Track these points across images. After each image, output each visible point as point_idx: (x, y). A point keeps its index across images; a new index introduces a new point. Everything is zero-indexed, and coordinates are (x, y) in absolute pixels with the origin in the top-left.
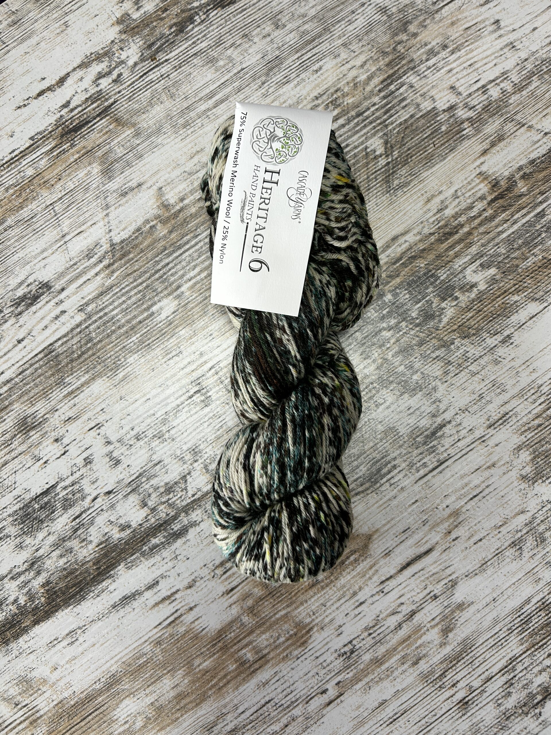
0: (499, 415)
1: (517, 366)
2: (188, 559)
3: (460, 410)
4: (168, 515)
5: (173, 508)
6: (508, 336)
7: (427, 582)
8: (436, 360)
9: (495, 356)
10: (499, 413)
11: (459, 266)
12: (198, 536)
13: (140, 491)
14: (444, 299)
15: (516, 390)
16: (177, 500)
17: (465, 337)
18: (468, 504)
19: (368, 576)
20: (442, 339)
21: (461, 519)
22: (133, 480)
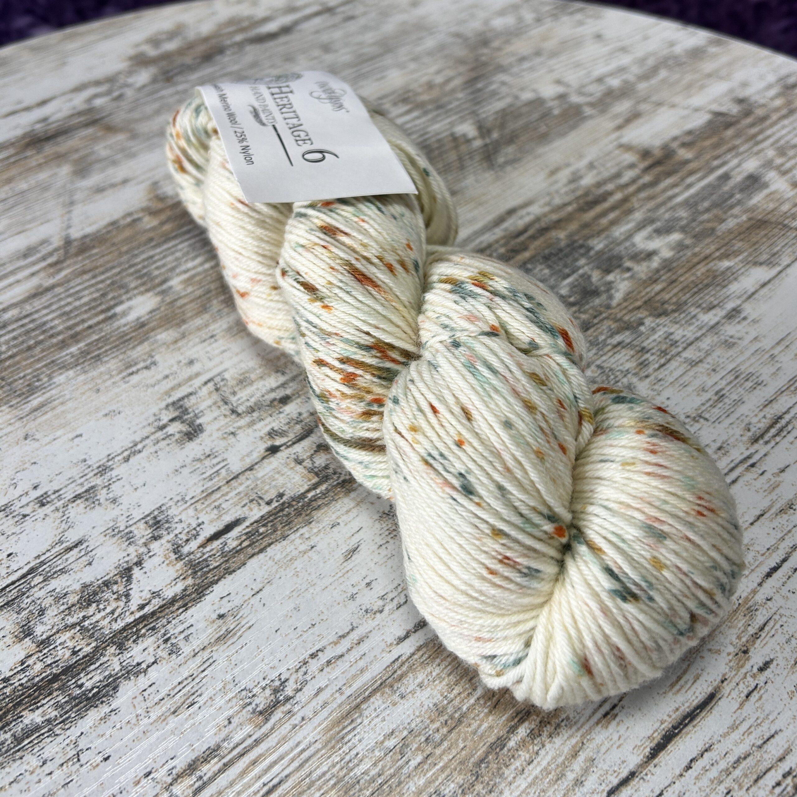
0: (764, 420)
1: (767, 348)
2: (106, 759)
3: (688, 417)
4: (74, 653)
5: (92, 636)
6: (734, 310)
7: (728, 783)
8: (619, 348)
9: (723, 337)
10: (764, 417)
11: (621, 234)
12: (141, 698)
13: (23, 606)
14: (608, 271)
15: (781, 382)
16: (104, 618)
17: (659, 315)
18: (765, 585)
19: (571, 776)
20: (620, 320)
21: (760, 620)
22: (13, 583)
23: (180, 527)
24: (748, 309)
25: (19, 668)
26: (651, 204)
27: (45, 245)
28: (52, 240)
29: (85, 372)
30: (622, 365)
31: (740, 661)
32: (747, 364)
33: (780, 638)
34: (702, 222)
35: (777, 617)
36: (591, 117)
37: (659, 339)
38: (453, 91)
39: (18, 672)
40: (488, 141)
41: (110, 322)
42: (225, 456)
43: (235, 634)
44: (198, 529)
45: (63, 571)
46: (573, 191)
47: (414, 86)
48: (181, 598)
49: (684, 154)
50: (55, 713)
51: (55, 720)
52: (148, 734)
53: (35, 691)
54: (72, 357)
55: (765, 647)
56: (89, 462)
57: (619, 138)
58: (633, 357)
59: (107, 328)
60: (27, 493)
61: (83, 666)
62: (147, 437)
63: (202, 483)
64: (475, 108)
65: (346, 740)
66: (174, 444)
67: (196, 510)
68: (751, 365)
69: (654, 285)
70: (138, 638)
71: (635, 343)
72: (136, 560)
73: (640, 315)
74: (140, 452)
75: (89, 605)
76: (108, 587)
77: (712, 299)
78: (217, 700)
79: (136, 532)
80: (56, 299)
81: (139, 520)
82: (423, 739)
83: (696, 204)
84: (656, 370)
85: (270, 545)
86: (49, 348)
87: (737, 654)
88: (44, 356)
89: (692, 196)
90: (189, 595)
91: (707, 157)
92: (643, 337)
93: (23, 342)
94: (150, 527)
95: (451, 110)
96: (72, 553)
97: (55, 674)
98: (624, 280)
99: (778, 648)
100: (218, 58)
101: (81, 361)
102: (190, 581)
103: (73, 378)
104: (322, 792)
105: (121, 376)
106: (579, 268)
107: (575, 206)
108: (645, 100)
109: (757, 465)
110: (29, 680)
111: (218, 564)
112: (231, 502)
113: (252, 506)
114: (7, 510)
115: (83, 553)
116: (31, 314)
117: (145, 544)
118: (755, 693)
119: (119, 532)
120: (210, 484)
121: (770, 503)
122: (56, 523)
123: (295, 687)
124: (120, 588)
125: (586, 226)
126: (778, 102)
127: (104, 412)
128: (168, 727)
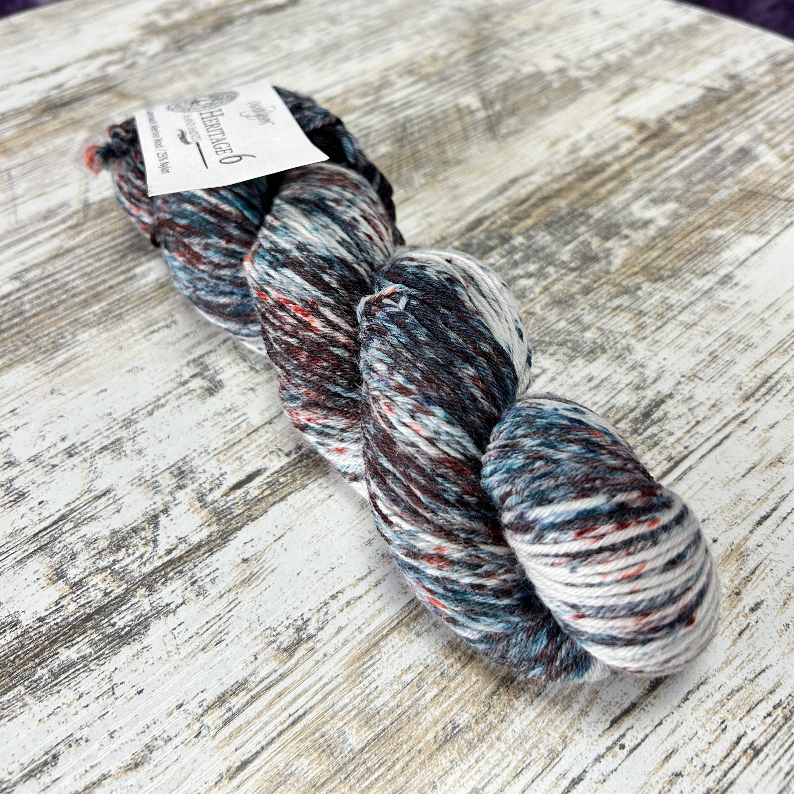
23: (203, 477)
24: (740, 275)
25: (54, 608)
26: (648, 175)
27: (64, 208)
28: (71, 203)
29: (108, 330)
30: (620, 327)
31: (732, 602)
32: (739, 327)
33: (770, 581)
34: (695, 193)
35: (766, 562)
36: (589, 91)
37: (655, 304)
38: (457, 64)
39: (53, 612)
40: (491, 112)
41: (130, 282)
42: (245, 410)
43: (259, 577)
44: (221, 479)
45: (92, 518)
46: (573, 162)
47: (419, 58)
48: (206, 544)
49: (679, 127)
50: (90, 650)
51: (90, 656)
52: (179, 669)
53: (70, 630)
54: (95, 315)
55: (757, 590)
56: (114, 416)
57: (616, 111)
58: (631, 319)
59: (128, 288)
60: (55, 445)
61: (115, 606)
62: (170, 392)
63: (223, 435)
64: (478, 81)
65: (366, 674)
66: (196, 399)
67: (219, 461)
68: (742, 328)
69: (651, 252)
70: (166, 580)
71: (633, 306)
72: (162, 508)
73: (637, 281)
74: (163, 406)
75: (119, 550)
76: (136, 533)
77: (706, 265)
78: (243, 638)
79: (161, 481)
80: (77, 260)
81: (164, 471)
82: (438, 673)
83: (690, 175)
84: (653, 332)
85: (290, 493)
86: (72, 307)
87: (730, 596)
88: (67, 315)
89: (687, 168)
90: (214, 541)
91: (700, 130)
92: (640, 301)
93: (46, 301)
94: (175, 476)
95: (455, 82)
96: (100, 501)
97: (88, 614)
98: (622, 247)
99: (768, 590)
100: (228, 28)
101: (104, 319)
102: (214, 528)
103: (96, 336)
104: (345, 721)
105: (143, 334)
106: (579, 235)
107: (575, 175)
108: (641, 75)
109: (748, 421)
110: (64, 619)
111: (241, 511)
112: (252, 453)
113: (273, 457)
114: (37, 460)
115: (111, 501)
116: (53, 274)
117: (171, 493)
118: (747, 630)
119: (146, 481)
120: (231, 436)
121: (760, 457)
122: (84, 473)
123: (316, 626)
124: (148, 534)
125: (585, 195)
126: (768, 79)
127: (127, 368)
128: (197, 662)
